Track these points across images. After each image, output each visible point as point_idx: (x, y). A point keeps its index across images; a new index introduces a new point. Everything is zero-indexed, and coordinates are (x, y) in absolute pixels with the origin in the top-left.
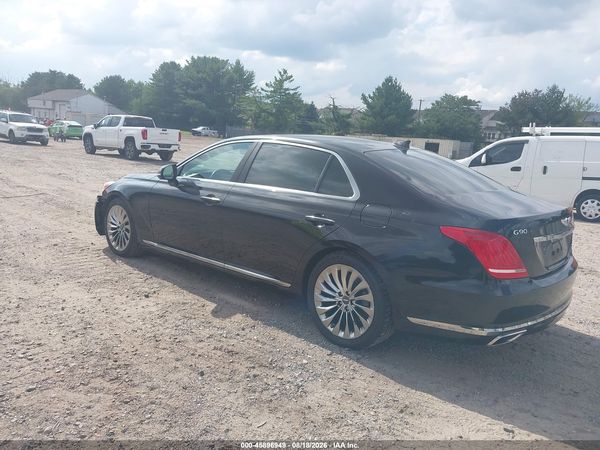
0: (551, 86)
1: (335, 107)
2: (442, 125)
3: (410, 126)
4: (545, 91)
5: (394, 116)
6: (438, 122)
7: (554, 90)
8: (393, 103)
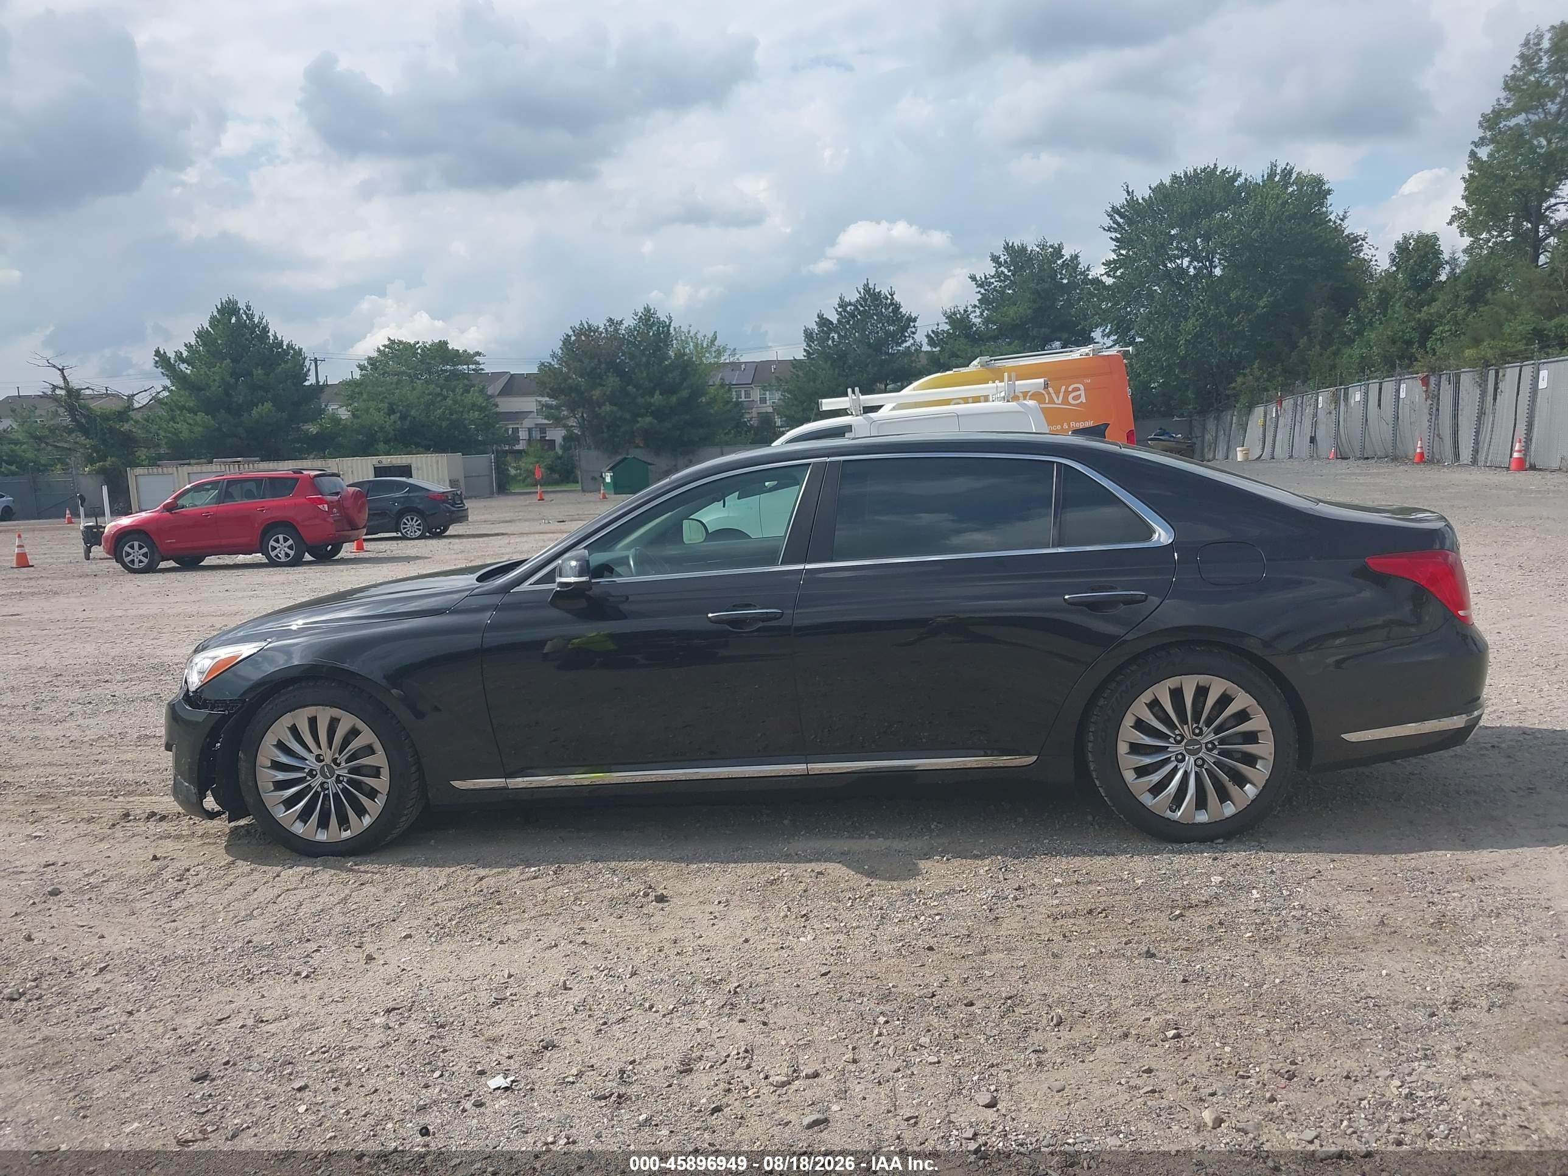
0: (640, 310)
1: (73, 394)
2: (403, 418)
3: (313, 429)
4: (629, 322)
5: (268, 405)
6: (391, 411)
7: (647, 318)
8: (259, 372)
